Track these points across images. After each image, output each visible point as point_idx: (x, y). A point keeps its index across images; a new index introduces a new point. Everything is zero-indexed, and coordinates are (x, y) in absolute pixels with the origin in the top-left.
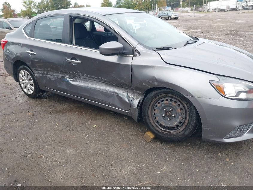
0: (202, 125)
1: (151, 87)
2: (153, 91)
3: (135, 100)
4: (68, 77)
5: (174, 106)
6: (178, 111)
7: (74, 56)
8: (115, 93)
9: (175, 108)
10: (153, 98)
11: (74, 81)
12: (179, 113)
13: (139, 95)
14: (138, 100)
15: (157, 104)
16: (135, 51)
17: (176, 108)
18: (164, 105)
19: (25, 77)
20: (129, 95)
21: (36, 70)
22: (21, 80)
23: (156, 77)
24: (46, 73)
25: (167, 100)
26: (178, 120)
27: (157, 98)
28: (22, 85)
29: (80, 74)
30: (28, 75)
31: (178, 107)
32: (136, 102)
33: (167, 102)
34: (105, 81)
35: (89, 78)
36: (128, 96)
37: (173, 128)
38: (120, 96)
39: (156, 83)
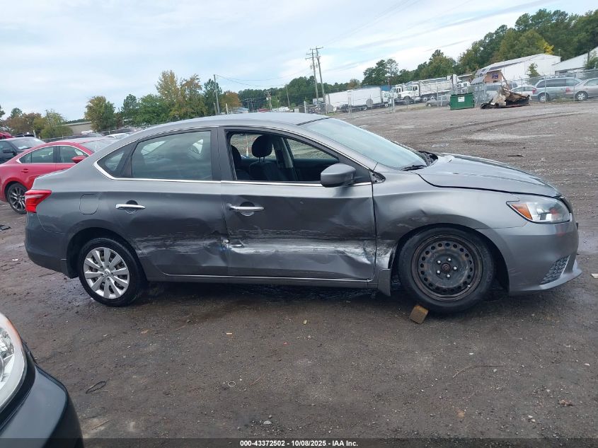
0: (509, 270)
1: (414, 228)
2: (414, 235)
3: (383, 256)
4: (227, 241)
5: (454, 252)
6: (462, 258)
7: (248, 200)
8: (339, 252)
9: (456, 255)
10: (416, 246)
11: (243, 247)
12: (464, 262)
13: (389, 246)
14: (388, 255)
15: (424, 254)
16: (374, 175)
17: (459, 255)
18: (437, 255)
19: (103, 263)
20: (368, 249)
21: (142, 241)
22: (88, 272)
23: (424, 209)
24: (168, 243)
25: (440, 245)
26: (466, 273)
27: (424, 244)
28: (91, 283)
29: (260, 231)
30: (113, 256)
31: (461, 253)
32: (385, 260)
33: (442, 248)
34: (315, 235)
35: (280, 236)
36: (366, 254)
37: (459, 289)
38: (350, 255)
39: (424, 219)
